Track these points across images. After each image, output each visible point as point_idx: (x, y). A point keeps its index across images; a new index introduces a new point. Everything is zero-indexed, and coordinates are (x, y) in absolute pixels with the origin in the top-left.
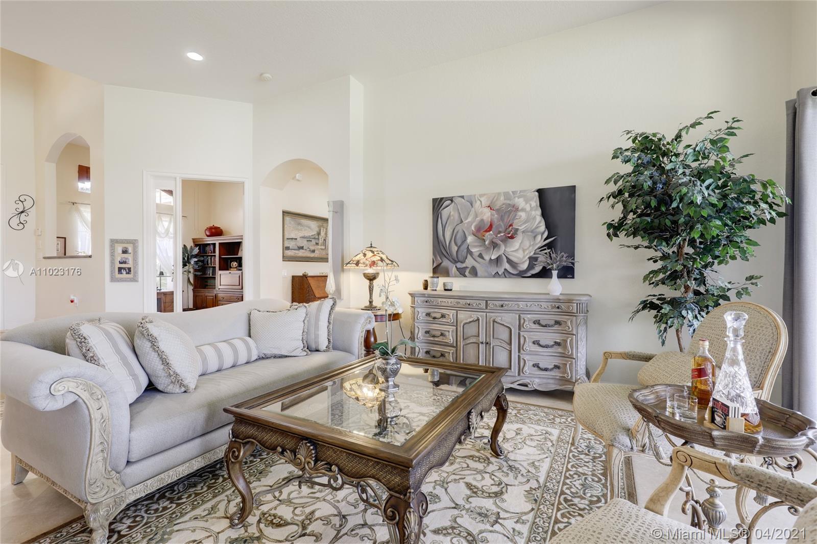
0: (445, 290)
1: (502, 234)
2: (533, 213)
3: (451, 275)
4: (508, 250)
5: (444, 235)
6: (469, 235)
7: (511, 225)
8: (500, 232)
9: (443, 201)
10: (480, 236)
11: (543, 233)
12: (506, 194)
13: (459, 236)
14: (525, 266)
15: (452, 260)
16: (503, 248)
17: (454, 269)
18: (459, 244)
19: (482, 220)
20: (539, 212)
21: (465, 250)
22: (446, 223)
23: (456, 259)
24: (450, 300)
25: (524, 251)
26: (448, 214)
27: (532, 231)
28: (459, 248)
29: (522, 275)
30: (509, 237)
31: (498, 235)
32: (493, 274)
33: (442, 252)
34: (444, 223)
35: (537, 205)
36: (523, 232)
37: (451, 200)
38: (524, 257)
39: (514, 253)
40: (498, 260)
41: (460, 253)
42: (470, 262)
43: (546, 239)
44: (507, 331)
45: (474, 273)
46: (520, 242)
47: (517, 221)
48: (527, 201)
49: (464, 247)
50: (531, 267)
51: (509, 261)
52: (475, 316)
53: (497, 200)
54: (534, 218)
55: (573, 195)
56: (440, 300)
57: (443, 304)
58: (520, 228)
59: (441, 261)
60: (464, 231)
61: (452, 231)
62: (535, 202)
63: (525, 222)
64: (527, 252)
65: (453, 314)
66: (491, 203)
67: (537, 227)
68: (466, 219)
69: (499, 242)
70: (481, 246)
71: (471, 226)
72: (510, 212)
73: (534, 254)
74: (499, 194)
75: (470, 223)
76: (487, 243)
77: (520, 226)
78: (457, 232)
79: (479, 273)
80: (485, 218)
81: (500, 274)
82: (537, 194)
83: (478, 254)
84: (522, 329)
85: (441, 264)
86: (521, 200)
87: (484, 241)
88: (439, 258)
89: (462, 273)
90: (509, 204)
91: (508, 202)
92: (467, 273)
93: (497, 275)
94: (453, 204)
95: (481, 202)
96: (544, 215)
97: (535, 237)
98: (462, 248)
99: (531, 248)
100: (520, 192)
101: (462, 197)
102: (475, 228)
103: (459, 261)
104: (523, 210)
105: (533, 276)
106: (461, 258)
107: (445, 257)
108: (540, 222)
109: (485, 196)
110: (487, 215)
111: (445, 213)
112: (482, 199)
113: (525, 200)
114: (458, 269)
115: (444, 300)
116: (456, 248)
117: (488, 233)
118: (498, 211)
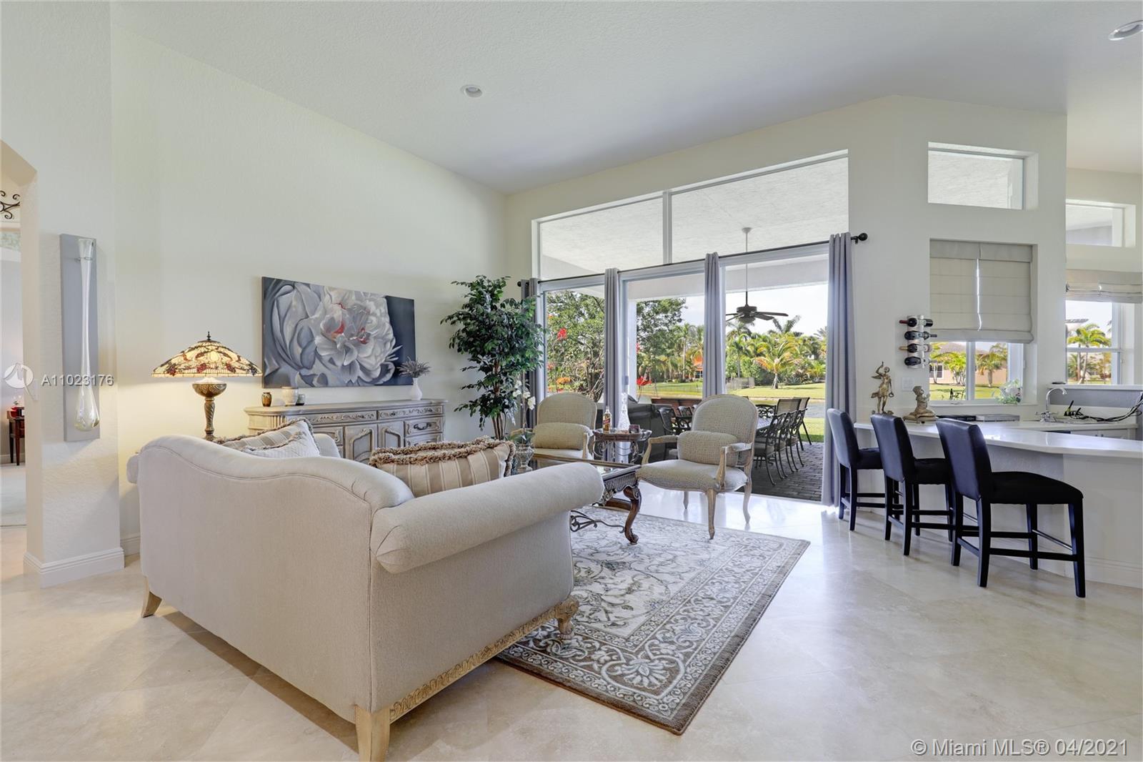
1: (355, 338)
2: (383, 319)
3: (292, 384)
4: (362, 356)
5: (282, 331)
6: (318, 334)
7: (363, 329)
8: (352, 335)
9: (281, 284)
10: (330, 337)
11: (392, 341)
12: (357, 293)
13: (302, 335)
14: (377, 373)
15: (293, 365)
16: (356, 353)
17: (297, 377)
18: (304, 345)
19: (332, 319)
20: (388, 319)
21: (313, 353)
22: (286, 315)
23: (300, 364)
25: (376, 357)
26: (287, 306)
27: (383, 338)
28: (304, 349)
29: (375, 383)
30: (361, 342)
31: (351, 339)
32: (346, 382)
33: (280, 354)
34: (283, 314)
35: (384, 312)
36: (375, 338)
37: (293, 285)
38: (377, 364)
39: (366, 359)
40: (351, 366)
41: (305, 357)
42: (318, 368)
43: (394, 347)
44: (396, 438)
45: (324, 382)
46: (372, 347)
47: (368, 325)
48: (377, 306)
49: (310, 350)
50: (383, 374)
51: (363, 368)
52: (366, 429)
53: (348, 297)
54: (384, 325)
55: (412, 308)
58: (372, 333)
59: (277, 366)
60: (310, 329)
61: (294, 326)
62: (384, 309)
63: (376, 328)
64: (379, 359)
65: (339, 432)
66: (342, 300)
67: (387, 334)
68: (313, 314)
69: (352, 346)
70: (331, 349)
71: (319, 323)
72: (362, 314)
73: (385, 361)
74: (350, 292)
75: (318, 321)
76: (338, 346)
77: (372, 331)
78: (301, 329)
79: (330, 381)
80: (335, 316)
81: (353, 382)
82: (385, 300)
83: (328, 358)
84: (407, 435)
85: (277, 370)
86: (372, 303)
87: (335, 343)
88: (274, 362)
89: (308, 381)
90: (361, 306)
91: (359, 302)
92: (315, 382)
93: (350, 384)
94: (295, 291)
95: (331, 296)
96: (392, 322)
97: (385, 344)
98: (308, 350)
99: (382, 355)
100: (372, 294)
101: (308, 285)
102: (324, 325)
103: (304, 367)
104: (374, 314)
105: (385, 384)
106: (306, 363)
107: (284, 360)
108: (388, 330)
109: (336, 291)
110: (338, 313)
111: (284, 301)
112: (332, 293)
113: (375, 305)
114: (303, 377)
115: (326, 416)
116: (300, 350)
117: (340, 335)
118: (349, 310)
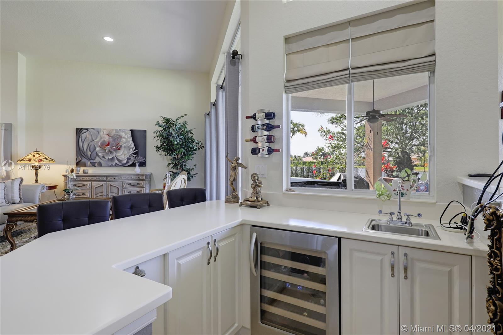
0: (84, 173)
2: (129, 139)
3: (87, 166)
4: (117, 154)
5: (83, 146)
6: (98, 147)
7: (118, 144)
9: (82, 130)
10: (103, 148)
11: (133, 148)
12: (116, 130)
13: (91, 147)
14: (125, 162)
15: (88, 159)
16: (115, 154)
17: (89, 163)
18: (92, 151)
19: (104, 141)
20: (131, 139)
21: (95, 154)
22: (84, 141)
23: (90, 158)
24: (87, 178)
25: (125, 155)
26: (85, 137)
27: (128, 147)
28: (92, 153)
29: (124, 165)
30: (118, 149)
31: (113, 148)
32: (110, 165)
33: (82, 155)
34: (83, 140)
35: (130, 136)
36: (124, 147)
37: (87, 129)
38: (125, 158)
39: (120, 156)
40: (112, 159)
41: (92, 155)
42: (97, 160)
43: (134, 151)
44: (117, 189)
45: (100, 165)
46: (123, 151)
47: (121, 142)
48: (126, 134)
49: (94, 153)
50: (127, 162)
51: (118, 159)
52: (101, 184)
53: (112, 132)
54: (129, 142)
55: (145, 134)
56: (82, 178)
57: (83, 180)
59: (81, 159)
60: (94, 145)
61: (87, 144)
63: (125, 143)
64: (126, 156)
65: (89, 184)
66: (109, 133)
68: (96, 140)
69: (113, 151)
70: (103, 152)
71: (98, 143)
72: (118, 138)
73: (129, 156)
74: (113, 130)
75: (98, 142)
76: (107, 151)
77: (123, 144)
78: (91, 145)
79: (103, 165)
80: (106, 140)
81: (113, 165)
82: (130, 131)
83: (102, 156)
84: (123, 188)
85: (81, 160)
86: (123, 133)
87: (105, 150)
88: (80, 158)
89: (93, 165)
90: (118, 135)
91: (117, 133)
92: (96, 165)
93: (112, 166)
94: (88, 132)
95: (104, 132)
96: (133, 140)
97: (129, 149)
98: (93, 153)
99: (128, 154)
100: (123, 130)
101: (94, 129)
102: (101, 143)
103: (92, 159)
104: (124, 138)
105: (129, 166)
106: (93, 158)
107: (84, 157)
108: (131, 144)
109: (106, 130)
110: (107, 139)
111: (83, 136)
112: (104, 131)
113: (125, 134)
114: (91, 163)
115: (84, 178)
116: (90, 153)
117: (107, 147)
118: (112, 137)
